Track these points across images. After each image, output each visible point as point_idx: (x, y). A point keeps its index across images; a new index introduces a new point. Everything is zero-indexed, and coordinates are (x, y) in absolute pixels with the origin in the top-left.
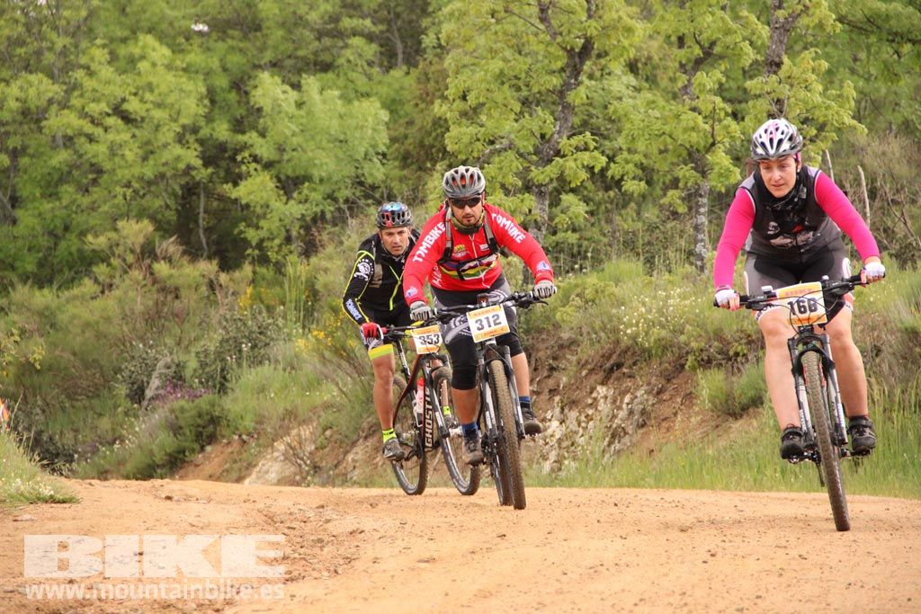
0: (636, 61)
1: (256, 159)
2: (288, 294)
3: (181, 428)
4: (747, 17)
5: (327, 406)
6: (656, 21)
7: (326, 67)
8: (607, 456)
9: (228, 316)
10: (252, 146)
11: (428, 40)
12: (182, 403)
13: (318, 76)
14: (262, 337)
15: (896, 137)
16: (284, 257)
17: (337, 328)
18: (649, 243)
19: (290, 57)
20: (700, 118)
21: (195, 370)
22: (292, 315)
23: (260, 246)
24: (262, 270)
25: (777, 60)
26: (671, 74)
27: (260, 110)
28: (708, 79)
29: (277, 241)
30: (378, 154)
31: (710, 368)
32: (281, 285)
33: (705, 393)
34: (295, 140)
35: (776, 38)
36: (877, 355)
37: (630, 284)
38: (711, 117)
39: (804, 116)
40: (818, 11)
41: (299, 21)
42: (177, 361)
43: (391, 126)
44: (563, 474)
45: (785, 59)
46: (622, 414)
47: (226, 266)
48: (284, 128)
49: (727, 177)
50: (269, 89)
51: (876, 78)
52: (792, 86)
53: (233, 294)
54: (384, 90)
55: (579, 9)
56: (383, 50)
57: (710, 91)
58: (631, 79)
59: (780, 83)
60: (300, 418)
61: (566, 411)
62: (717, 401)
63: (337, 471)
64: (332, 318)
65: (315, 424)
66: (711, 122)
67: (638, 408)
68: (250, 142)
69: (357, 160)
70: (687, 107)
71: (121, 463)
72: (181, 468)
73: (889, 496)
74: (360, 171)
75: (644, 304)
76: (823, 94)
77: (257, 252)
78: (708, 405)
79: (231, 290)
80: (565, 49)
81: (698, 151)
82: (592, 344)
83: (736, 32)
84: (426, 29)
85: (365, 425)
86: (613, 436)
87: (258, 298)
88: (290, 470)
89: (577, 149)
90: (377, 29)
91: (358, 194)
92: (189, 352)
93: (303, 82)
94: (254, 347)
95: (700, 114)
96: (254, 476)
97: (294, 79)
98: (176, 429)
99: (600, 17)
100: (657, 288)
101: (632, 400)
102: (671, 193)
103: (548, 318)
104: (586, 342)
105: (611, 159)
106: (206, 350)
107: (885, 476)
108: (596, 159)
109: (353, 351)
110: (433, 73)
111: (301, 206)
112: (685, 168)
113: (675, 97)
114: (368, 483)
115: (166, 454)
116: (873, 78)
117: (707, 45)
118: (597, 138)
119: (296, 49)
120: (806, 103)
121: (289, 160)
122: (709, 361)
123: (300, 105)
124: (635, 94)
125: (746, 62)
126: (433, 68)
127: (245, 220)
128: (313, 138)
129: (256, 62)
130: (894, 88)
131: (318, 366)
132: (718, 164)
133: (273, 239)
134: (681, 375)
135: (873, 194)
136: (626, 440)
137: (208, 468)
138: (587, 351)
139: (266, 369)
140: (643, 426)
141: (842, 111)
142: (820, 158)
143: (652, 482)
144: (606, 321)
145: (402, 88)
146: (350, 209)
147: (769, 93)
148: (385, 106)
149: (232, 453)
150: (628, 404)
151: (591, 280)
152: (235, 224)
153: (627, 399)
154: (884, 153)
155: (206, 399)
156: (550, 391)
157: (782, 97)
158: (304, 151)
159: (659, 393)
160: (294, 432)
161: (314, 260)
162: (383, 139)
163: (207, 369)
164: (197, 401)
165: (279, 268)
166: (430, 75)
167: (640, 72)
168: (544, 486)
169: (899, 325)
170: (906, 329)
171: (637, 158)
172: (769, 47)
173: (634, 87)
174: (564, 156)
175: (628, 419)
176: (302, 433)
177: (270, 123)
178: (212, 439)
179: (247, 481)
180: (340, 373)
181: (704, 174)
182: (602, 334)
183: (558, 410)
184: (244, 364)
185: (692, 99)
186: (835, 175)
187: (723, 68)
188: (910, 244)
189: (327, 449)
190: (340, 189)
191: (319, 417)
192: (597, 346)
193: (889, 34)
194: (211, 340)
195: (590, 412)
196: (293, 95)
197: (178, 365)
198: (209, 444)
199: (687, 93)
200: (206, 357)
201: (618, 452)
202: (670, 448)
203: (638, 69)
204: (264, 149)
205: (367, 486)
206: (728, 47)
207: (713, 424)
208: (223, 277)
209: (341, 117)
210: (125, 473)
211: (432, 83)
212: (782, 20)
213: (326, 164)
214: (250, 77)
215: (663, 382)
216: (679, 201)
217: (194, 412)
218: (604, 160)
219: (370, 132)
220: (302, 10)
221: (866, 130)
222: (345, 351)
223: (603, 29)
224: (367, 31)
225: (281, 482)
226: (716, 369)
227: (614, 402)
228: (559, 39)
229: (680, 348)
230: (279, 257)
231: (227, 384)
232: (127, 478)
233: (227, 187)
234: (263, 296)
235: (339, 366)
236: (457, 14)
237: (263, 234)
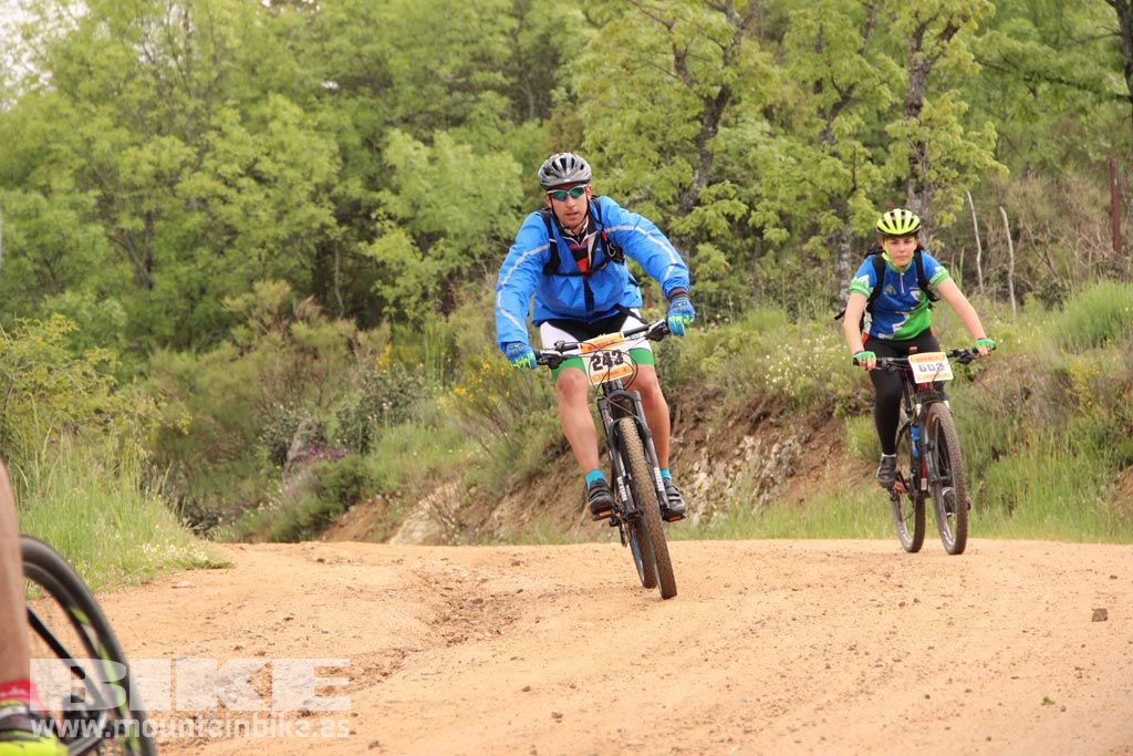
0: (771, 106)
1: (390, 217)
2: (427, 352)
3: (324, 489)
4: (884, 60)
5: (472, 463)
6: (793, 66)
7: (458, 122)
8: (756, 507)
9: (368, 375)
10: (385, 204)
11: (558, 94)
12: (325, 463)
13: (451, 130)
14: (402, 395)
15: (1037, 177)
16: (423, 313)
17: (479, 384)
18: (792, 291)
19: (421, 112)
20: (840, 164)
21: (337, 430)
22: (432, 372)
23: (396, 303)
24: (400, 328)
25: (916, 102)
26: (806, 119)
27: (393, 168)
28: (846, 123)
29: (414, 299)
30: (513, 207)
31: (858, 415)
32: (421, 342)
33: (854, 440)
34: (429, 197)
35: (915, 80)
36: (1027, 398)
37: (775, 331)
38: (852, 162)
39: (946, 158)
40: (956, 52)
41: (430, 75)
42: (318, 422)
43: (525, 179)
44: (712, 526)
45: (925, 102)
46: (770, 464)
47: (364, 325)
48: (417, 185)
49: (869, 222)
50: (401, 147)
51: (1012, 117)
52: (932, 128)
53: (372, 352)
54: (517, 144)
55: (714, 57)
56: (514, 102)
57: (850, 135)
58: (766, 125)
59: (920, 125)
60: (444, 476)
61: (713, 462)
62: (866, 448)
63: (483, 529)
64: (473, 376)
65: (459, 482)
66: (852, 166)
67: (786, 458)
68: (384, 201)
69: (491, 215)
70: (826, 152)
71: (266, 525)
72: (326, 529)
73: (1046, 538)
74: (495, 226)
75: (789, 352)
76: (964, 137)
77: (394, 310)
78: (857, 453)
79: (370, 349)
80: (702, 97)
81: (839, 196)
82: (738, 394)
83: (873, 76)
84: (558, 79)
85: (510, 481)
86: (762, 487)
87: (397, 356)
88: (436, 528)
89: (718, 198)
90: (507, 82)
91: (494, 248)
92: (329, 413)
93: (436, 137)
94: (394, 406)
95: (840, 158)
96: (399, 535)
97: (426, 134)
98: (320, 491)
99: (736, 64)
100: (802, 335)
101: (780, 449)
102: (813, 239)
103: (692, 369)
104: (730, 391)
105: (751, 207)
106: (347, 410)
107: (1041, 518)
108: (736, 207)
109: (495, 406)
110: (567, 124)
111: (437, 262)
112: (826, 214)
113: (811, 142)
114: (516, 541)
115: (311, 515)
116: (1009, 118)
117: (845, 90)
118: (736, 185)
119: (427, 104)
120: (946, 144)
121: (425, 217)
122: (857, 408)
123: (432, 160)
124: (771, 140)
125: (885, 106)
126: (566, 120)
127: (380, 278)
128: (446, 193)
129: (388, 119)
130: (1031, 128)
131: (460, 423)
132: (859, 208)
133: (409, 296)
134: (829, 424)
135: (1016, 235)
136: (775, 489)
137: (353, 529)
138: (733, 401)
139: (408, 427)
140: (791, 476)
141: (984, 153)
142: (963, 200)
143: (804, 533)
144: (751, 370)
145: (535, 141)
146: (486, 263)
147: (909, 136)
148: (518, 159)
149: (376, 513)
150: (776, 454)
151: (735, 330)
152: (371, 283)
153: (775, 448)
154: (1025, 195)
155: (348, 460)
156: (697, 443)
157: (922, 139)
158: (438, 207)
159: (807, 442)
160: (438, 490)
161: (452, 317)
162: (518, 191)
163: (349, 430)
164: (340, 461)
165: (418, 326)
166: (563, 127)
167: (775, 117)
168: (693, 537)
169: (1049, 367)
170: (1056, 371)
171: (777, 205)
172: (908, 91)
173: (770, 134)
174: (704, 204)
175: (776, 469)
176: (447, 490)
177: (403, 180)
178: (355, 499)
179: (392, 541)
180: (483, 429)
181: (846, 219)
182: (747, 384)
183: (705, 462)
184: (386, 423)
185: (832, 145)
186: (977, 217)
187: (862, 112)
188: (1056, 284)
189: (471, 508)
190: (475, 244)
191: (464, 474)
192: (743, 396)
193: (1026, 73)
194: (351, 399)
195: (738, 463)
196: (425, 151)
197: (319, 426)
198: (354, 504)
199: (826, 138)
200: (347, 417)
201: (767, 503)
202: (821, 497)
203: (773, 115)
204: (398, 206)
205: (515, 544)
206: (866, 91)
207: (863, 471)
208: (362, 336)
209: (474, 171)
210: (269, 535)
211: (565, 134)
212: (920, 62)
213: (460, 220)
214: (381, 135)
215: (811, 430)
216: (820, 248)
217: (337, 473)
218: (744, 208)
219: (503, 186)
220: (433, 65)
221: (1008, 171)
222: (487, 407)
223: (739, 75)
224: (498, 84)
225: (425, 542)
226: (864, 416)
227: (762, 452)
228: (696, 87)
229: (827, 396)
230: (416, 314)
231: (370, 444)
232: (272, 540)
233: (362, 245)
234: (402, 355)
235: (482, 423)
236: (592, 65)
237: (400, 291)
